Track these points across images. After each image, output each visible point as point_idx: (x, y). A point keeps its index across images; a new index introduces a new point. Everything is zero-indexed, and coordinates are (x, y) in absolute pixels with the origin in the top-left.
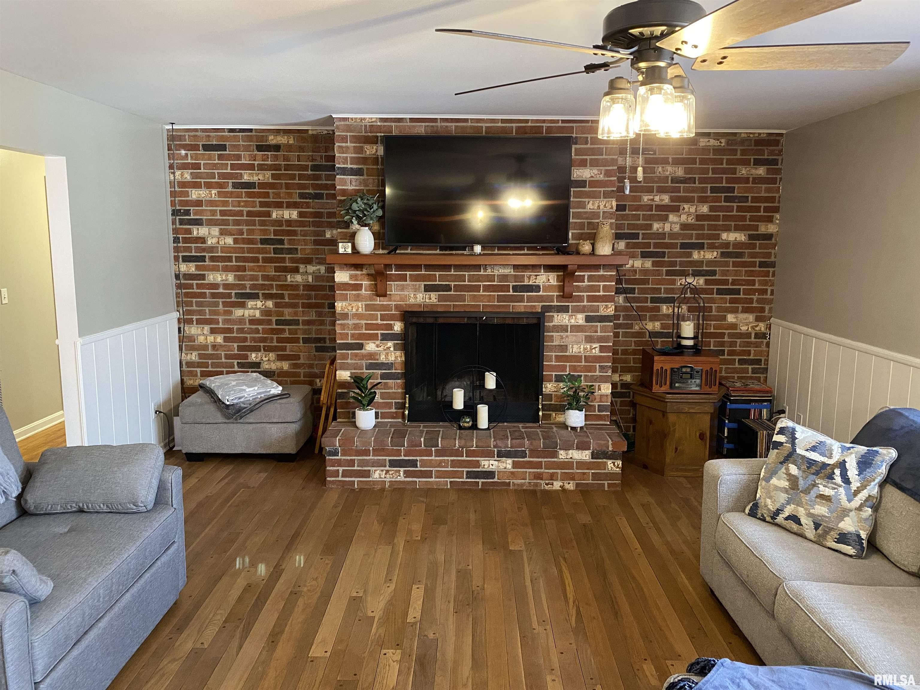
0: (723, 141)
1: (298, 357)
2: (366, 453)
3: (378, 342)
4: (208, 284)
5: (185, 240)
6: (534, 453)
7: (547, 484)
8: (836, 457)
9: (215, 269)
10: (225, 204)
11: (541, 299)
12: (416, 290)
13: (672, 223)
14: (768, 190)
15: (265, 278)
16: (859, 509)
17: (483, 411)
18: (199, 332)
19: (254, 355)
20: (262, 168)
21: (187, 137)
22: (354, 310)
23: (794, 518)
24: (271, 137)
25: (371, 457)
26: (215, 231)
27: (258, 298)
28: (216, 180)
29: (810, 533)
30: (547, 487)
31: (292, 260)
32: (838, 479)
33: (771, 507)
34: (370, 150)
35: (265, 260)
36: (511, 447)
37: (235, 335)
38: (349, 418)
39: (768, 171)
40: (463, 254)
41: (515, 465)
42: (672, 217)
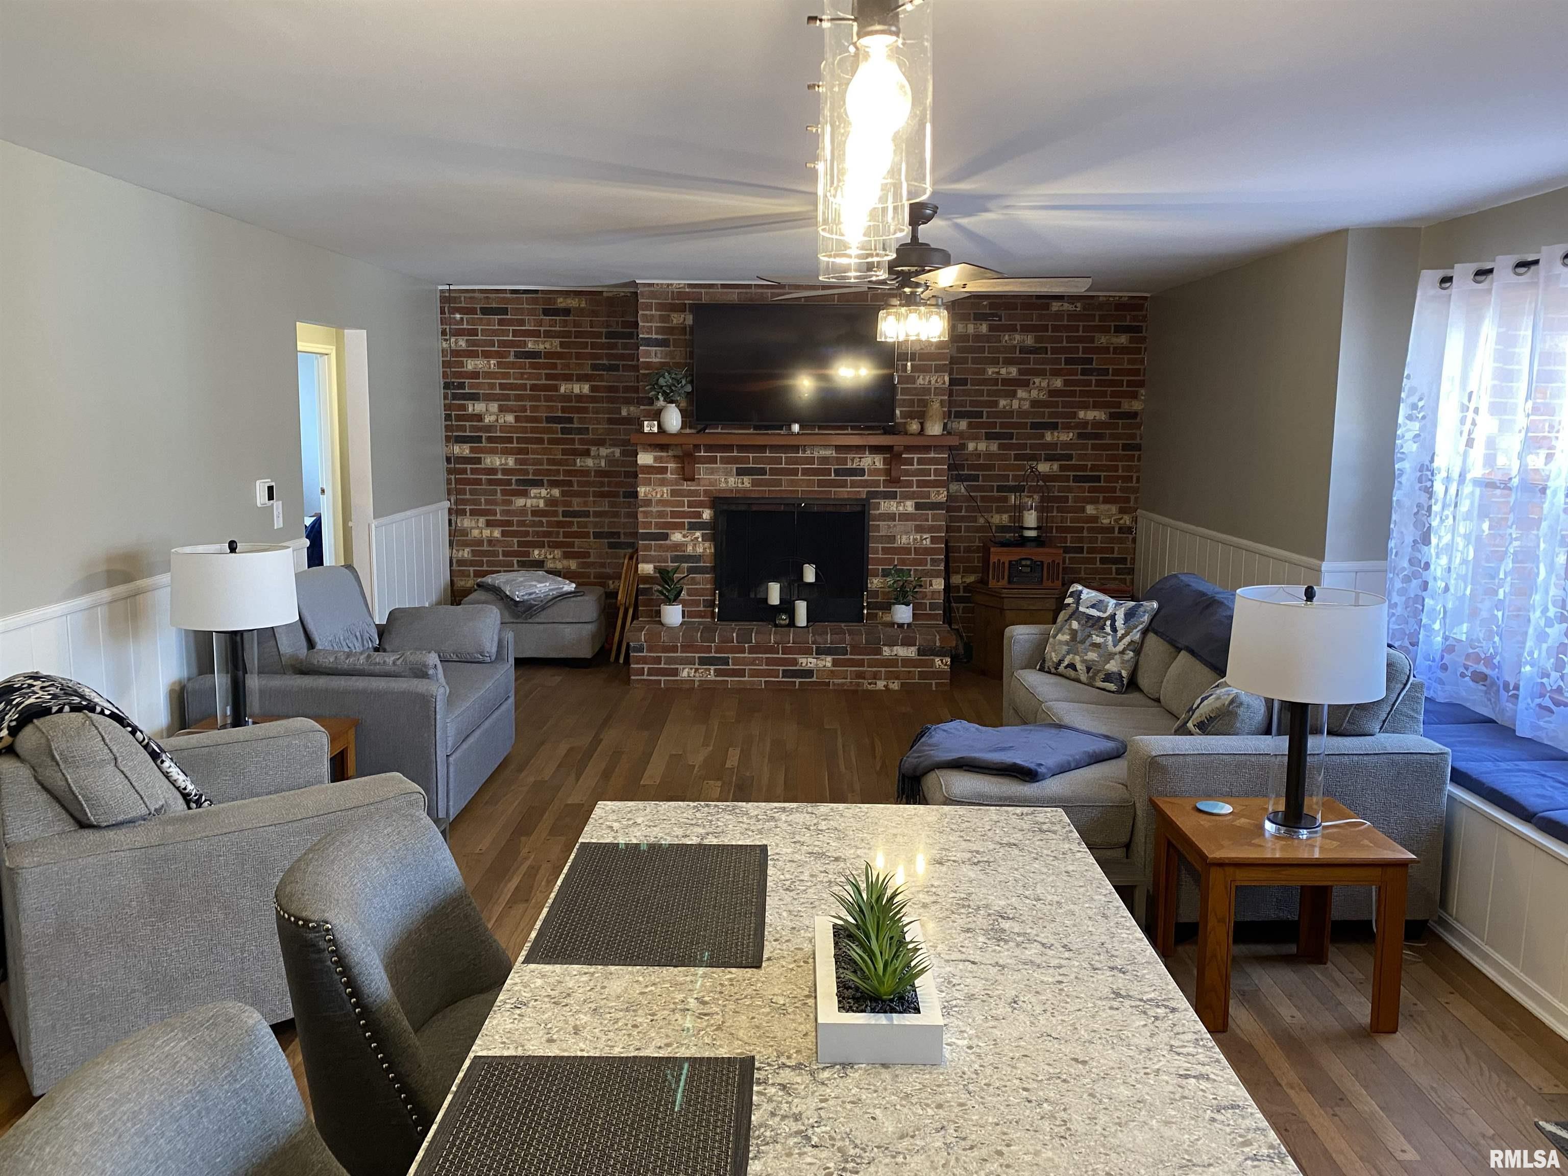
0: (1079, 305)
1: (586, 555)
2: (674, 649)
3: (685, 532)
4: (484, 469)
5: (459, 418)
6: (856, 649)
7: (870, 684)
8: (1110, 611)
9: (493, 451)
10: (506, 375)
11: (865, 484)
12: (728, 473)
13: (1021, 399)
14: (1131, 361)
15: (551, 462)
16: (1122, 652)
17: (801, 608)
18: (473, 524)
19: (536, 552)
20: (548, 334)
21: (463, 299)
22: (659, 496)
23: (1072, 666)
24: (560, 300)
25: (679, 654)
26: (494, 407)
27: (543, 485)
28: (496, 349)
29: (1083, 678)
30: (870, 687)
31: (582, 442)
32: (1108, 629)
33: (1055, 660)
34: (677, 319)
35: (552, 441)
36: (831, 643)
37: (515, 528)
38: (652, 617)
39: (1131, 340)
40: (779, 434)
41: (835, 663)
42: (1021, 393)
